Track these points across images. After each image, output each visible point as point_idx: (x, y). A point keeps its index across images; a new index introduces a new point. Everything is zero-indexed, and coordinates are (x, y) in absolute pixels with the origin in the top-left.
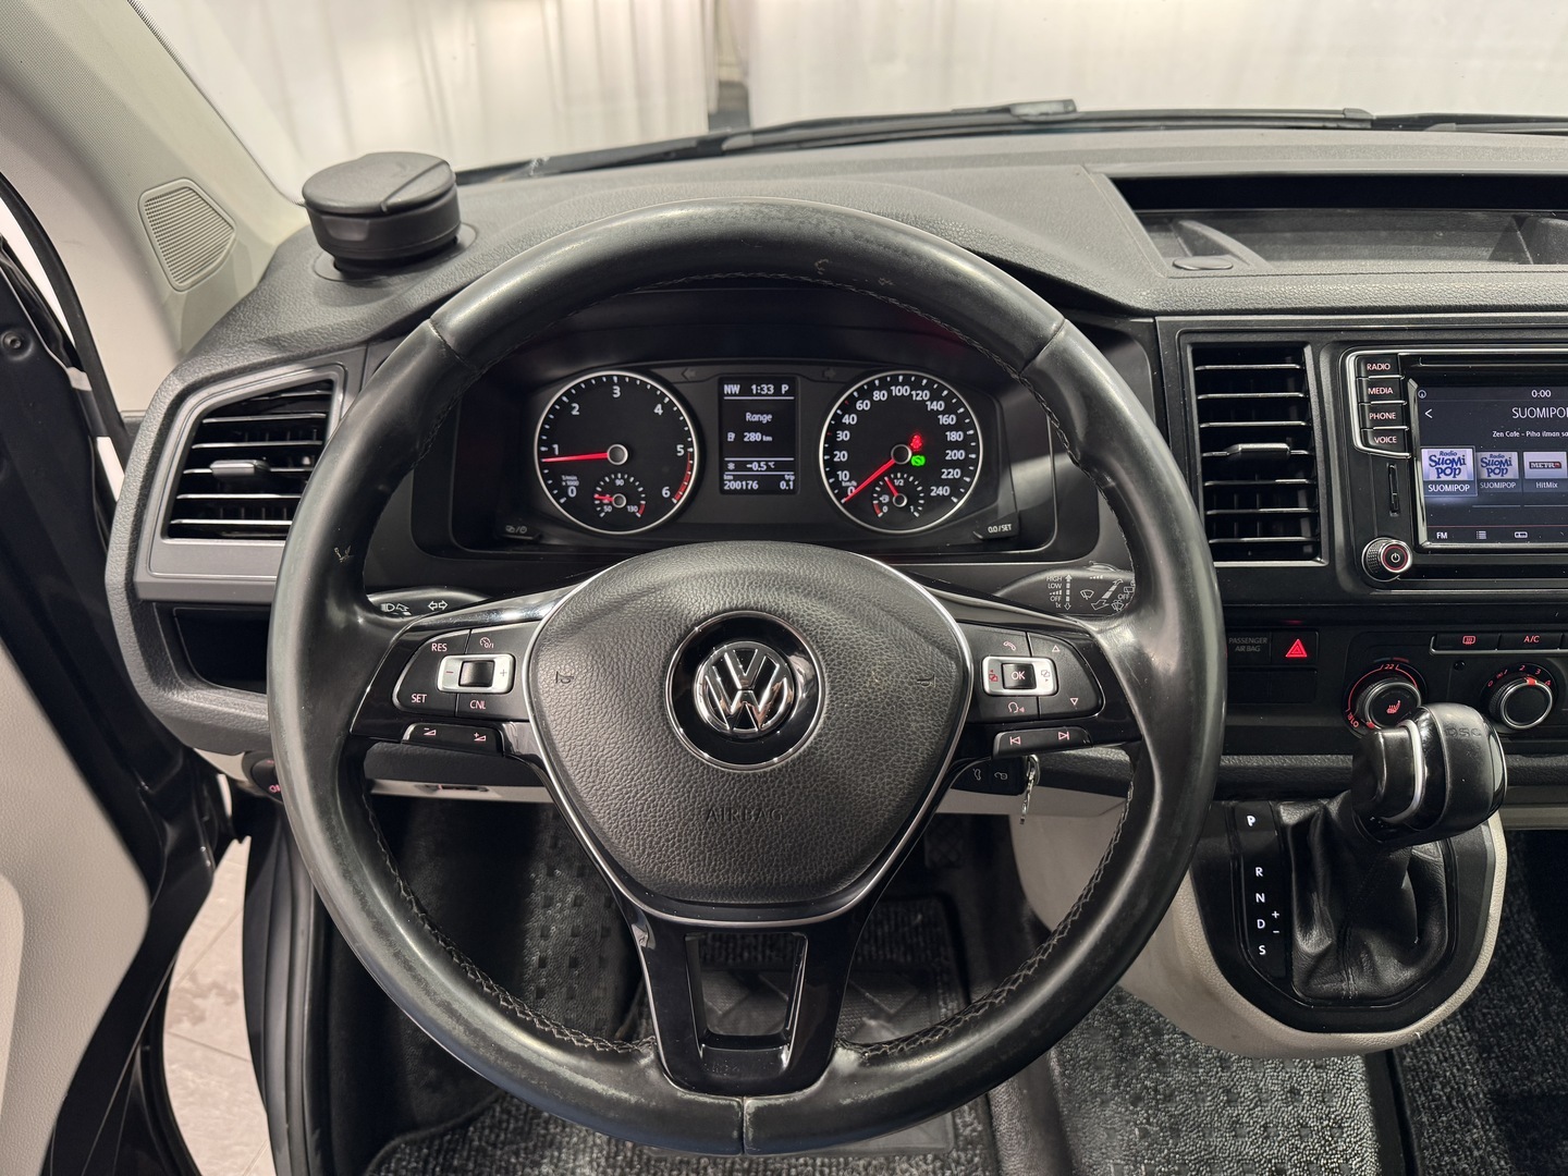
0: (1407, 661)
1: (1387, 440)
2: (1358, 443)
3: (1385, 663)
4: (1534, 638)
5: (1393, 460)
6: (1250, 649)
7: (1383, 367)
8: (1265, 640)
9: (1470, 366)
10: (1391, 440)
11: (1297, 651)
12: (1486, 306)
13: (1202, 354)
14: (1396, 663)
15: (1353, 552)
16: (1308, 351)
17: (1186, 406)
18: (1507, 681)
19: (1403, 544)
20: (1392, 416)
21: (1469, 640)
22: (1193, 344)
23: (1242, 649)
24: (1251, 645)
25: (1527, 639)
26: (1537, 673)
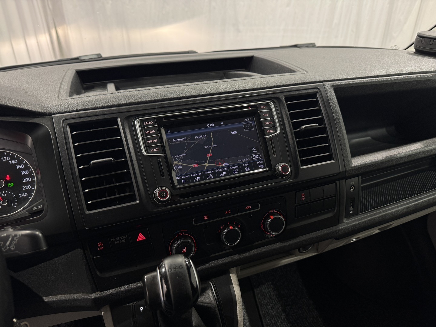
0: (186, 230)
1: (155, 150)
2: (145, 154)
3: (179, 233)
4: (229, 212)
5: (158, 157)
6: (121, 242)
7: (150, 123)
8: (126, 237)
9: (182, 118)
10: (157, 149)
11: (141, 237)
12: (185, 97)
13: (73, 127)
14: (183, 232)
15: (150, 195)
16: (119, 120)
17: (68, 149)
18: (224, 229)
19: (168, 190)
20: (156, 141)
21: (206, 218)
22: (68, 124)
23: (118, 242)
24: (121, 240)
25: (226, 212)
26: (232, 224)
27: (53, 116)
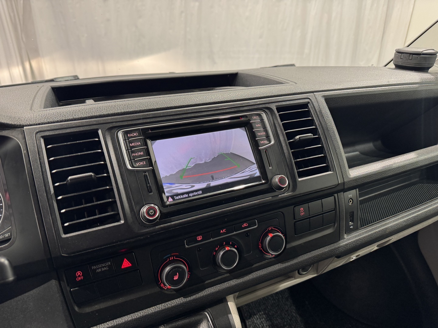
0: (178, 254)
1: (141, 163)
2: (129, 167)
3: (169, 257)
4: (224, 230)
5: (145, 171)
6: (103, 269)
7: (135, 134)
8: (109, 263)
9: (170, 129)
10: (143, 163)
11: (126, 264)
12: (172, 107)
14: (173, 256)
15: (136, 213)
16: (100, 132)
18: (220, 250)
19: (156, 207)
20: (142, 153)
21: (199, 238)
22: (43, 137)
23: (100, 270)
24: (103, 267)
25: (221, 231)
26: (228, 244)
27: (25, 128)
